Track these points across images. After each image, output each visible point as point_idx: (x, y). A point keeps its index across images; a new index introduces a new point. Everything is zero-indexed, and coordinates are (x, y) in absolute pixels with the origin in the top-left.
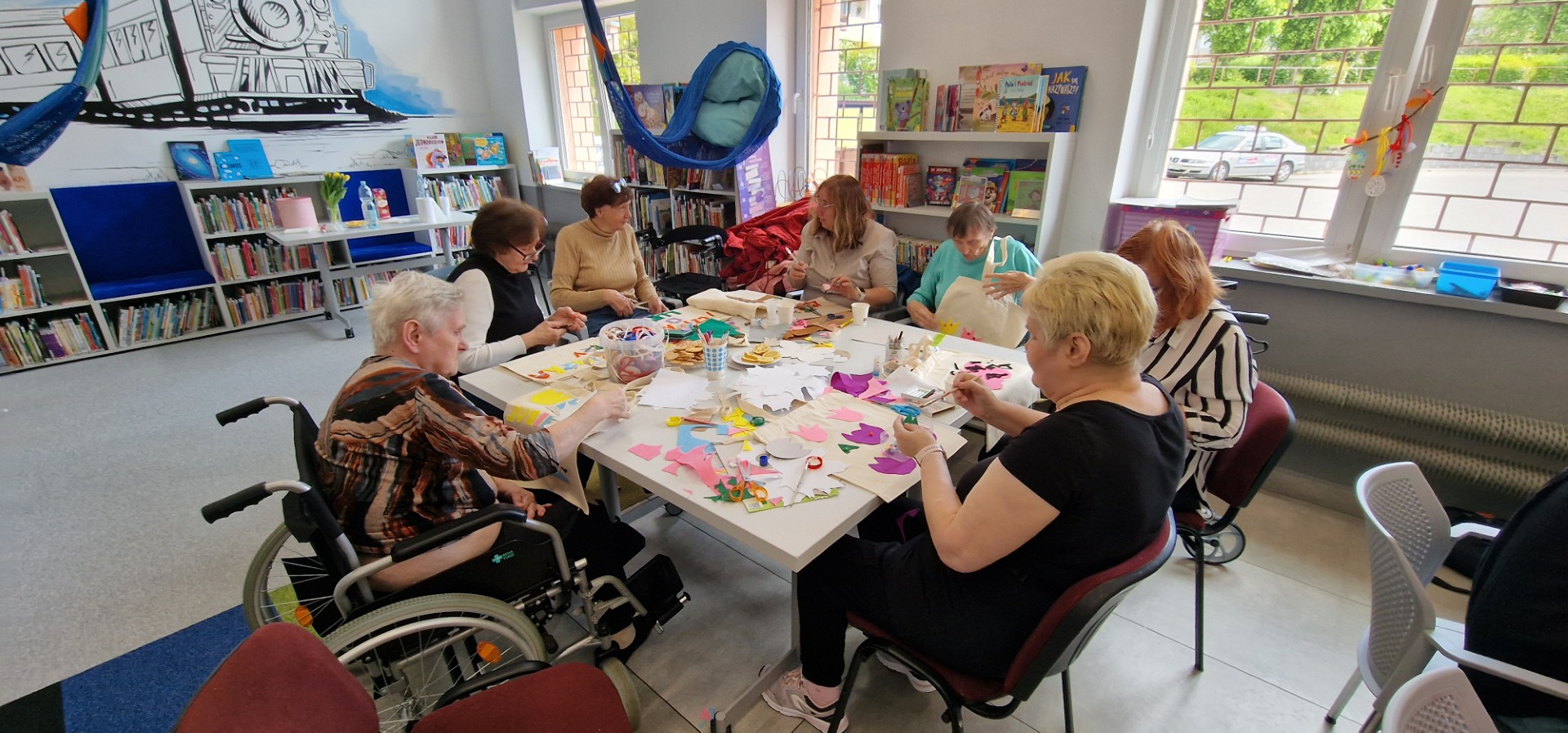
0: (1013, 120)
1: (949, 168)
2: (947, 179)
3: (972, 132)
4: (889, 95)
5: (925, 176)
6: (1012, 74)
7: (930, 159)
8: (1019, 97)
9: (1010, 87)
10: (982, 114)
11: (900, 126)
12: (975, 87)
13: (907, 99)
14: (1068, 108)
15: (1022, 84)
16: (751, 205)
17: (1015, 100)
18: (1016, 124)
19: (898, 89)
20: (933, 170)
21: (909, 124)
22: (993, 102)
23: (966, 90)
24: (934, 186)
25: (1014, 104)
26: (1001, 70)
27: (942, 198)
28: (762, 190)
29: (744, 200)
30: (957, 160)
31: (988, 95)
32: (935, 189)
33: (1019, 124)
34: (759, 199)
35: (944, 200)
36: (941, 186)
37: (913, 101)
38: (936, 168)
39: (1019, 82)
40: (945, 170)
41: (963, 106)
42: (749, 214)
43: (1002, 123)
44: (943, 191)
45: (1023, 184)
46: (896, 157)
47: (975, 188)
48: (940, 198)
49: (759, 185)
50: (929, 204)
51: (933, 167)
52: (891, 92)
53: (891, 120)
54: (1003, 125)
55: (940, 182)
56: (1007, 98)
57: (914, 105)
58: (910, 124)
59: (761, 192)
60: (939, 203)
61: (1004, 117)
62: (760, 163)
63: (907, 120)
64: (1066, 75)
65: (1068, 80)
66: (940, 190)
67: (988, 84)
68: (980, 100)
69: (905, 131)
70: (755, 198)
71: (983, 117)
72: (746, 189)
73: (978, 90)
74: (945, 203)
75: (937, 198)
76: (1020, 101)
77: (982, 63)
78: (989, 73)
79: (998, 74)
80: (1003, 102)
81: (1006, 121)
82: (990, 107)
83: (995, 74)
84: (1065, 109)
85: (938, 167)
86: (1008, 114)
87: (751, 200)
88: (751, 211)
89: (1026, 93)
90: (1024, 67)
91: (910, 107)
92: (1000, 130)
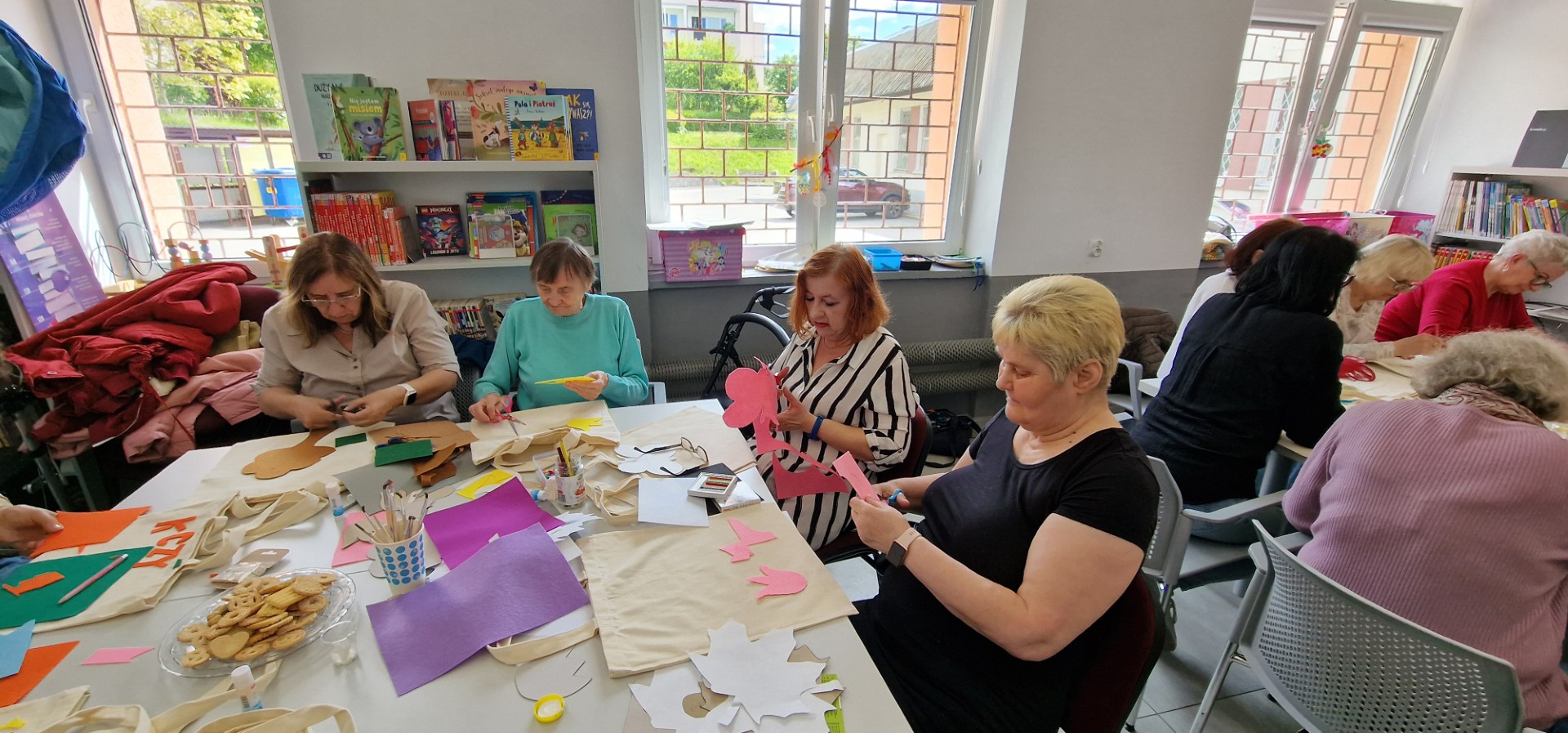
0: (537, 146)
1: (447, 207)
2: (449, 221)
3: (477, 161)
4: (337, 110)
5: (413, 219)
6: (518, 92)
7: (414, 197)
8: (539, 119)
9: (523, 108)
10: (486, 139)
11: (371, 152)
12: (470, 105)
13: (374, 115)
14: (586, 134)
15: (540, 105)
16: (47, 297)
17: (535, 123)
18: (543, 151)
19: (351, 101)
20: (424, 211)
21: (385, 150)
22: (499, 124)
23: (461, 107)
24: (432, 231)
25: (534, 128)
26: (502, 86)
27: (447, 246)
28: (63, 267)
29: (27, 291)
30: (455, 196)
31: (488, 116)
32: (434, 235)
33: (547, 150)
34: (60, 283)
35: (450, 247)
36: (441, 231)
37: (385, 119)
38: (429, 207)
39: (534, 102)
40: (443, 210)
41: (461, 129)
42: (45, 314)
43: (521, 149)
44: (446, 236)
45: (563, 218)
46: (375, 197)
47: (498, 229)
48: (443, 245)
49: (53, 261)
50: (429, 255)
51: (424, 207)
52: (339, 105)
53: (350, 144)
54: (522, 152)
55: (439, 226)
56: (520, 119)
57: (388, 125)
58: (387, 149)
59: (61, 272)
60: (444, 252)
61: (522, 142)
62: (43, 221)
63: (380, 145)
64: (575, 98)
65: (579, 104)
66: (441, 236)
67: (490, 103)
68: (479, 122)
69: (380, 159)
70: (51, 285)
71: (490, 142)
72: (27, 271)
73: (473, 109)
74: (452, 251)
75: (440, 247)
76: (542, 124)
77: (473, 77)
78: (485, 89)
79: (498, 90)
80: (515, 125)
81: (526, 148)
82: (496, 131)
83: (494, 91)
84: (583, 135)
85: (432, 207)
86: (528, 139)
87: (42, 289)
88: (50, 308)
89: (549, 115)
90: (532, 85)
91: (383, 128)
92: (520, 158)
